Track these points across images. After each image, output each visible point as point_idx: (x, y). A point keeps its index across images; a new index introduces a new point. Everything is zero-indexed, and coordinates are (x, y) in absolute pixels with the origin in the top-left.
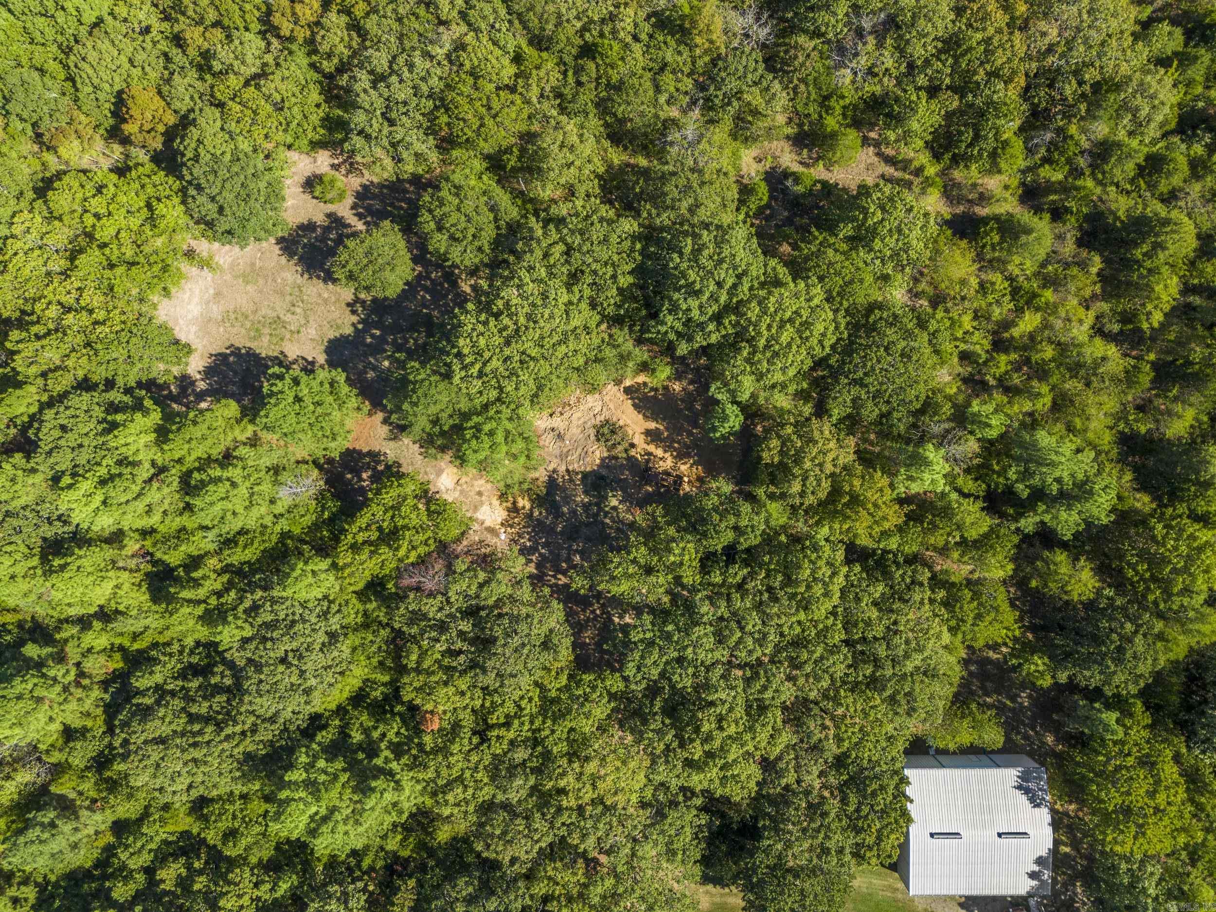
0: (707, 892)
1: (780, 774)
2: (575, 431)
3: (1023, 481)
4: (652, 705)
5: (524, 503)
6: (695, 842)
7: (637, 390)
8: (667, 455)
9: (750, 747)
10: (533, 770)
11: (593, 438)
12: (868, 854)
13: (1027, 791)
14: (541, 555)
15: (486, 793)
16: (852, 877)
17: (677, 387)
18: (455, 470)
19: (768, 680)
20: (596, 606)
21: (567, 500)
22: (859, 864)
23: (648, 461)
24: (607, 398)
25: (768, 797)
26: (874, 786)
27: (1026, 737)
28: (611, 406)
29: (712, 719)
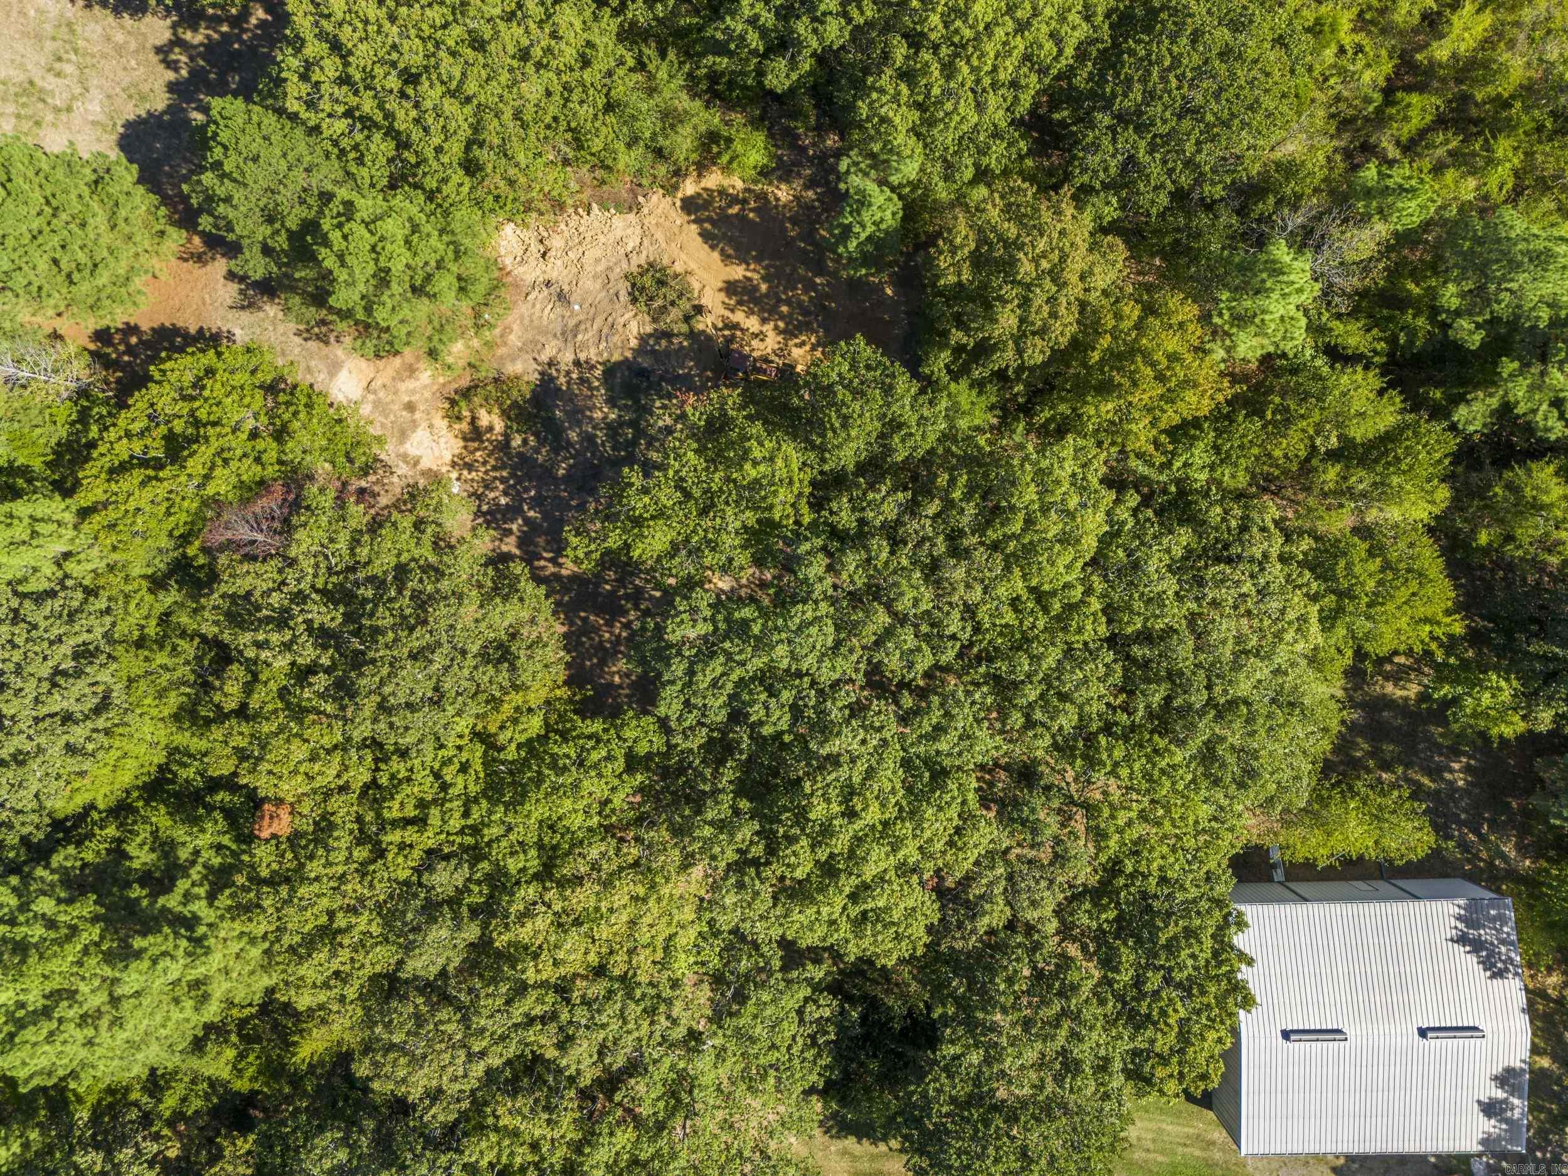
0: (844, 1152)
1: (973, 910)
2: (590, 285)
3: (1470, 313)
4: (716, 774)
5: (492, 419)
6: (809, 1054)
7: (707, 204)
8: (768, 328)
9: (910, 852)
10: (474, 911)
11: (624, 297)
12: (1160, 1072)
13: (1477, 946)
14: (527, 521)
15: (381, 958)
16: (1127, 1120)
17: (783, 194)
18: (363, 363)
19: (947, 714)
20: (632, 615)
21: (577, 415)
22: (1140, 1094)
23: (730, 340)
24: (651, 221)
25: (953, 960)
26: (1172, 930)
27: (1464, 846)
28: (659, 235)
29: (833, 793)
